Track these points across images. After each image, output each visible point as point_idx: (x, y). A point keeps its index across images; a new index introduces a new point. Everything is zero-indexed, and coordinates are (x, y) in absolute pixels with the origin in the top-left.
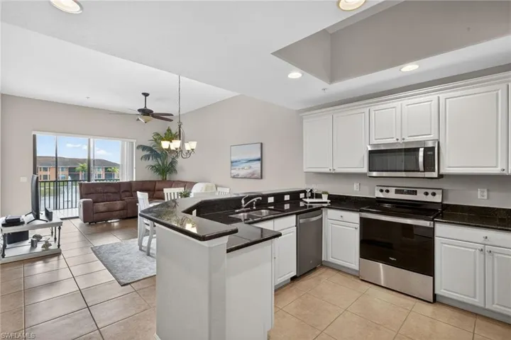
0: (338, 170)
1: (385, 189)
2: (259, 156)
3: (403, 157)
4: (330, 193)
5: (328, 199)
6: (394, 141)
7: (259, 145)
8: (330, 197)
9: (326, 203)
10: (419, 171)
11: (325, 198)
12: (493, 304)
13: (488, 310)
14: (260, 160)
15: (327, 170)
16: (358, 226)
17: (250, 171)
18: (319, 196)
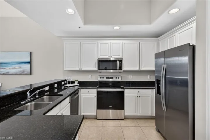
0: (83, 69)
1: (102, 77)
2: (29, 60)
3: (112, 64)
4: (79, 81)
5: (78, 84)
6: (108, 57)
7: (29, 53)
8: (79, 82)
9: (77, 86)
10: (117, 69)
11: (76, 83)
12: (140, 113)
13: (139, 116)
14: (30, 63)
15: (78, 69)
16: (96, 95)
17: (21, 70)
18: (73, 82)
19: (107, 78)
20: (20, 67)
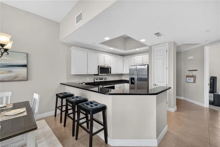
1: (97, 79)
7: (26, 55)
10: (109, 73)
15: (86, 73)
19: (100, 79)
20: (10, 72)
